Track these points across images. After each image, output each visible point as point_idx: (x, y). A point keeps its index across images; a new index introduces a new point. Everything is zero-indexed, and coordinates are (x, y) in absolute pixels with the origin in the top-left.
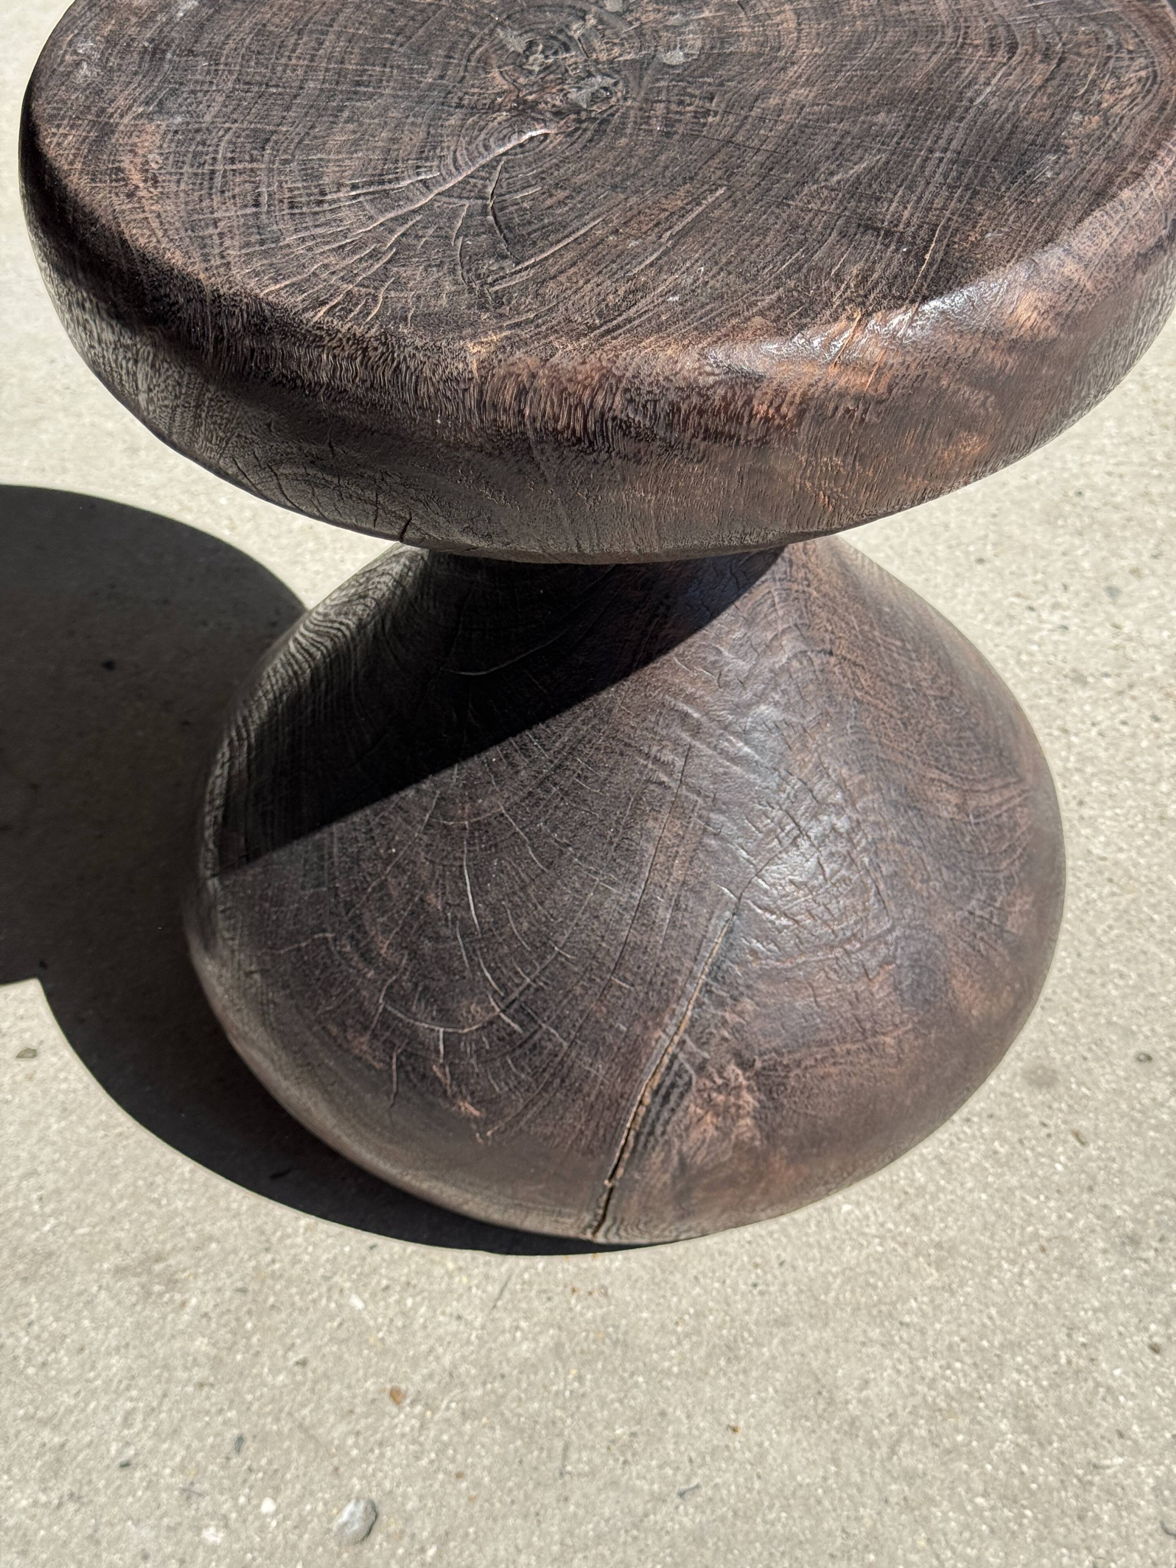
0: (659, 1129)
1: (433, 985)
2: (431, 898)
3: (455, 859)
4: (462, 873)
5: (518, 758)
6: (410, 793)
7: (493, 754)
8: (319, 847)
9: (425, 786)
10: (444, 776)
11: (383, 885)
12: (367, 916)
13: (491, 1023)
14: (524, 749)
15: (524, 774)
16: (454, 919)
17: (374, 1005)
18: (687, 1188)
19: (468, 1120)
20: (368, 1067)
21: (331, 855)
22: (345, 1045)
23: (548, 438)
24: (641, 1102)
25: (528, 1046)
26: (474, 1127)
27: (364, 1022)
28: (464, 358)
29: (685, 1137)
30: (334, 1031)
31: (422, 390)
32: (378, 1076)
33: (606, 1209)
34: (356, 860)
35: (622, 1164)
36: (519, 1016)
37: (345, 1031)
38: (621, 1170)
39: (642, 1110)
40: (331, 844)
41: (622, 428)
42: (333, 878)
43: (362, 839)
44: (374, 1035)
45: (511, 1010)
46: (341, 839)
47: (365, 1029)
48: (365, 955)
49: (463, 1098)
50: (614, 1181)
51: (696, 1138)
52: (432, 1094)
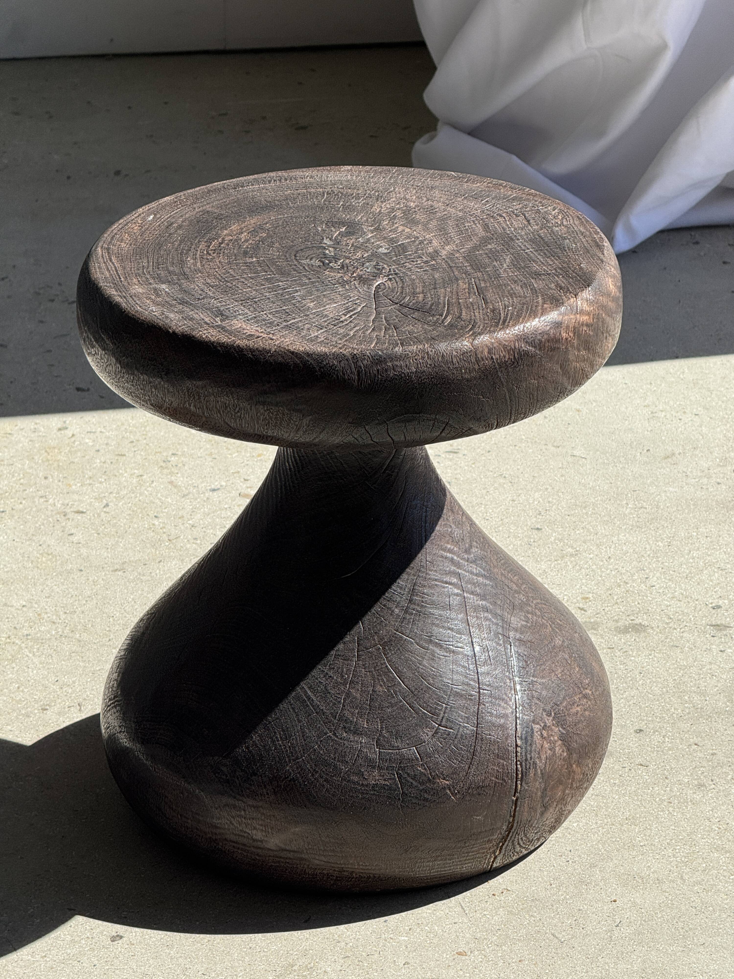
0: (529, 756)
1: (400, 728)
2: (378, 688)
3: (382, 664)
4: (388, 669)
5: (390, 605)
6: (341, 646)
7: (377, 608)
8: (298, 698)
9: (347, 638)
10: (356, 629)
11: (348, 694)
12: (346, 713)
13: (436, 733)
14: (390, 600)
15: (397, 611)
16: (395, 692)
17: (374, 753)
18: (545, 789)
19: (444, 788)
20: (383, 787)
21: (309, 698)
22: (365, 783)
23: (503, 365)
24: (517, 745)
25: (459, 736)
26: (448, 791)
27: (371, 765)
28: (465, 344)
29: (539, 758)
30: (355, 779)
31: (455, 360)
32: (390, 789)
33: (514, 816)
34: (326, 691)
35: (519, 782)
36: (449, 724)
37: (363, 775)
38: (519, 786)
39: (519, 749)
40: (306, 693)
41: (527, 353)
42: (316, 707)
43: (323, 681)
44: (380, 768)
45: (443, 723)
46: (310, 688)
47: (374, 767)
48: (356, 732)
49: (439, 777)
50: (517, 795)
51: (543, 757)
52: (422, 783)
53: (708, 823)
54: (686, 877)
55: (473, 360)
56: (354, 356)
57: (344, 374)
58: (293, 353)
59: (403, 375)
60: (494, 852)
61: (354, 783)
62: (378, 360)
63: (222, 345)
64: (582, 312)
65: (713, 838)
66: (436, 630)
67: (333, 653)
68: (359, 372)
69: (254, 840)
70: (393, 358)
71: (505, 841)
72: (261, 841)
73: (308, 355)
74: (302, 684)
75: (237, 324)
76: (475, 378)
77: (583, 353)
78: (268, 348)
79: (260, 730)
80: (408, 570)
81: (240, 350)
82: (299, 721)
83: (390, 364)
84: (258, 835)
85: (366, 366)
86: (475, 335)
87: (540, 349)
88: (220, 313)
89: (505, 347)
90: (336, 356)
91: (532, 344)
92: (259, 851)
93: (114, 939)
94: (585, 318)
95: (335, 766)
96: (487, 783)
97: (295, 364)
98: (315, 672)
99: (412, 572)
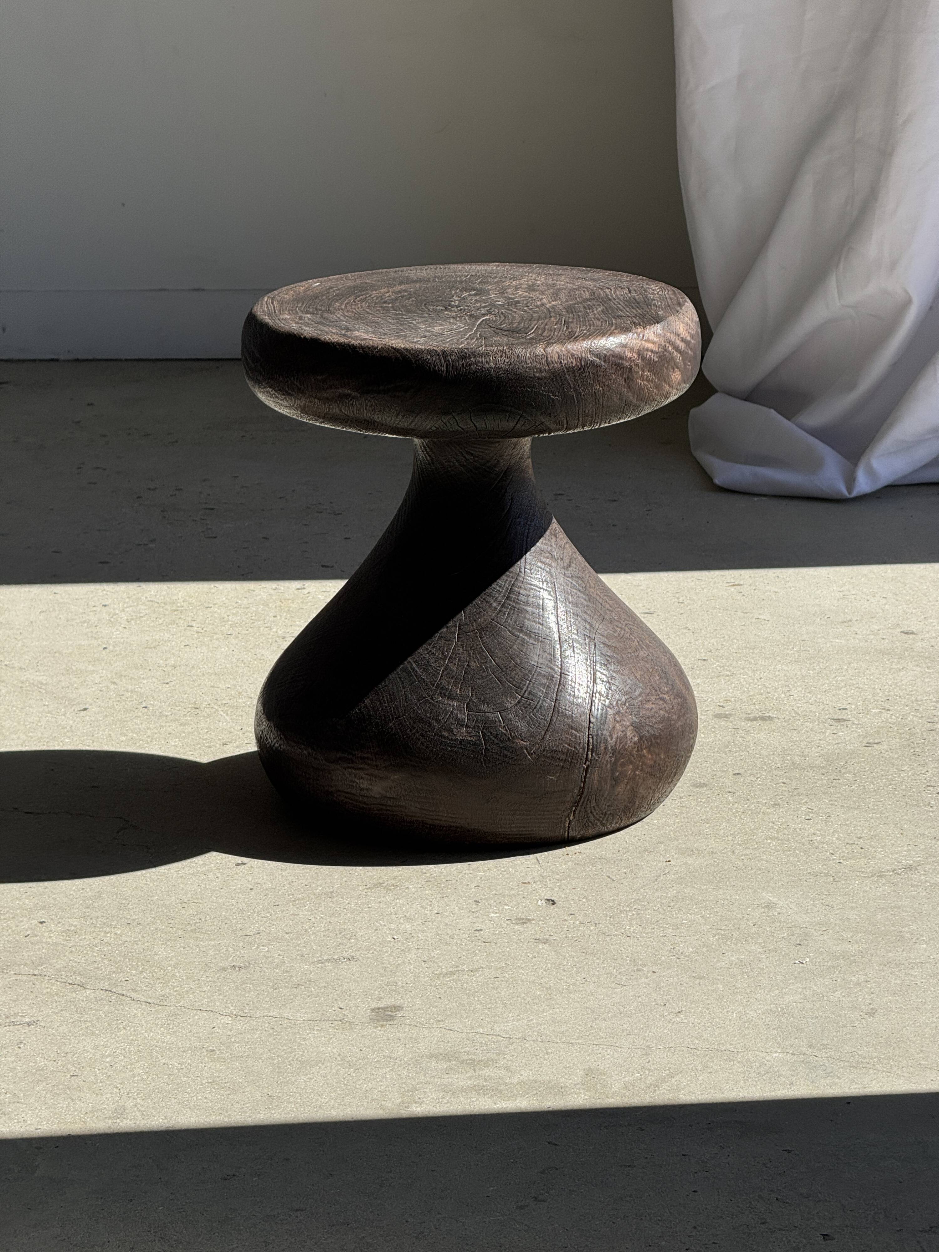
0: (600, 732)
1: (488, 696)
2: (472, 664)
3: (477, 645)
4: (482, 649)
5: (489, 599)
6: (444, 630)
7: (478, 601)
8: (405, 670)
9: (451, 624)
10: (458, 616)
11: (446, 668)
12: (444, 682)
13: (519, 702)
14: (490, 595)
15: (494, 604)
16: (486, 668)
17: (464, 715)
18: (615, 763)
19: (522, 748)
20: (469, 742)
21: (413, 669)
22: (454, 738)
23: (570, 369)
24: (590, 722)
25: (538, 707)
26: (525, 751)
27: (460, 724)
28: (540, 350)
29: (611, 736)
30: (446, 734)
31: (528, 361)
32: (475, 744)
33: (585, 782)
34: (428, 664)
35: (590, 753)
36: (531, 697)
37: (452, 731)
38: (590, 756)
39: (591, 725)
40: (412, 665)
41: (592, 363)
42: (419, 676)
43: (427, 657)
44: (467, 727)
45: (526, 695)
46: (416, 662)
47: (462, 726)
48: (451, 697)
49: (518, 738)
50: (588, 763)
51: (615, 737)
52: (503, 741)
53: (771, 824)
54: (737, 851)
55: (544, 362)
56: (444, 352)
57: (435, 366)
58: (395, 349)
59: (483, 369)
60: (569, 816)
61: (445, 738)
62: (464, 355)
63: (340, 344)
64: (648, 341)
65: (772, 833)
66: (527, 622)
67: (437, 635)
68: (447, 365)
69: (361, 789)
70: (475, 354)
71: (578, 806)
72: (367, 790)
73: (407, 350)
74: (409, 659)
75: (356, 333)
76: (545, 378)
77: (647, 373)
78: (376, 345)
79: (372, 695)
80: (507, 573)
81: (353, 348)
82: (404, 688)
83: (472, 359)
84: (364, 784)
85: (453, 361)
86: (548, 345)
87: (605, 361)
88: (347, 329)
89: (573, 355)
90: (429, 352)
91: (598, 356)
92: (366, 800)
93: (238, 865)
94: (650, 346)
95: (430, 724)
96: (560, 748)
97: (396, 358)
98: (420, 650)
99: (511, 575)
